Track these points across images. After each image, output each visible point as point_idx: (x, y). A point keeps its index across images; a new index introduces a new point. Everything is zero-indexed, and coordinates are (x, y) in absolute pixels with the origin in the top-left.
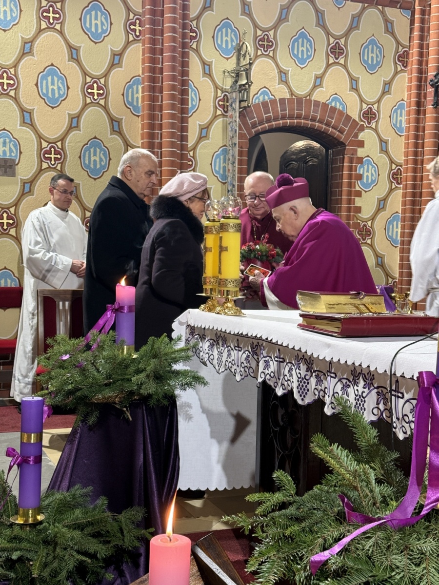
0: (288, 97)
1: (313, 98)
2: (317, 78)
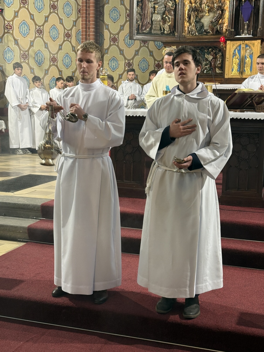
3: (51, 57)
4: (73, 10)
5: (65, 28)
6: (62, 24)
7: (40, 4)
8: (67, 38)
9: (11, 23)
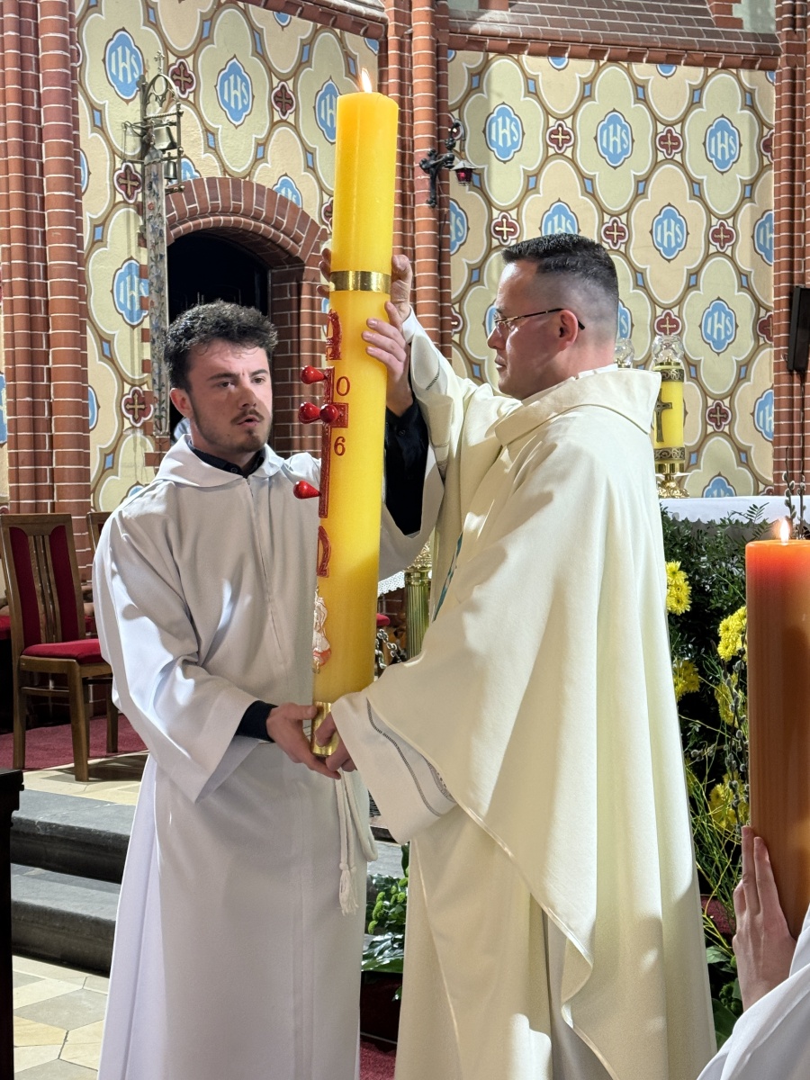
0: (219, 174)
1: (255, 180)
2: (258, 145)
3: (656, 318)
4: (740, 145)
5: (709, 212)
6: (701, 198)
7: (618, 140)
8: (718, 244)
9: (513, 213)
